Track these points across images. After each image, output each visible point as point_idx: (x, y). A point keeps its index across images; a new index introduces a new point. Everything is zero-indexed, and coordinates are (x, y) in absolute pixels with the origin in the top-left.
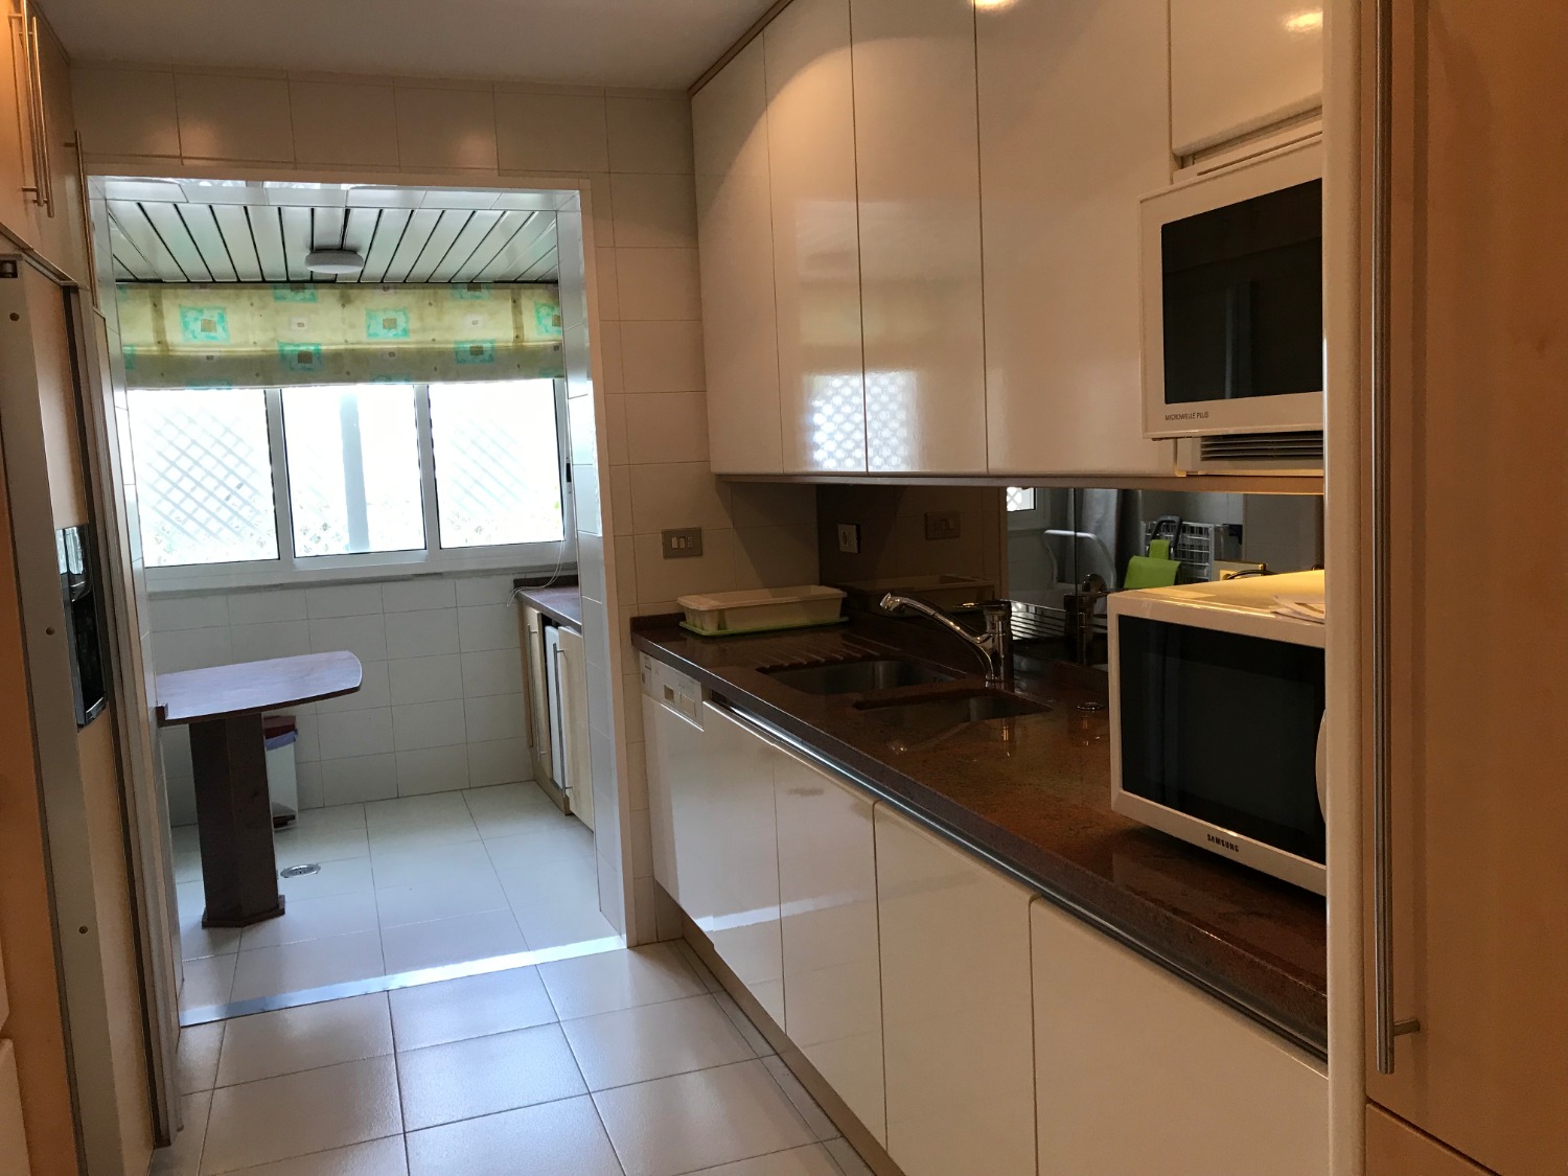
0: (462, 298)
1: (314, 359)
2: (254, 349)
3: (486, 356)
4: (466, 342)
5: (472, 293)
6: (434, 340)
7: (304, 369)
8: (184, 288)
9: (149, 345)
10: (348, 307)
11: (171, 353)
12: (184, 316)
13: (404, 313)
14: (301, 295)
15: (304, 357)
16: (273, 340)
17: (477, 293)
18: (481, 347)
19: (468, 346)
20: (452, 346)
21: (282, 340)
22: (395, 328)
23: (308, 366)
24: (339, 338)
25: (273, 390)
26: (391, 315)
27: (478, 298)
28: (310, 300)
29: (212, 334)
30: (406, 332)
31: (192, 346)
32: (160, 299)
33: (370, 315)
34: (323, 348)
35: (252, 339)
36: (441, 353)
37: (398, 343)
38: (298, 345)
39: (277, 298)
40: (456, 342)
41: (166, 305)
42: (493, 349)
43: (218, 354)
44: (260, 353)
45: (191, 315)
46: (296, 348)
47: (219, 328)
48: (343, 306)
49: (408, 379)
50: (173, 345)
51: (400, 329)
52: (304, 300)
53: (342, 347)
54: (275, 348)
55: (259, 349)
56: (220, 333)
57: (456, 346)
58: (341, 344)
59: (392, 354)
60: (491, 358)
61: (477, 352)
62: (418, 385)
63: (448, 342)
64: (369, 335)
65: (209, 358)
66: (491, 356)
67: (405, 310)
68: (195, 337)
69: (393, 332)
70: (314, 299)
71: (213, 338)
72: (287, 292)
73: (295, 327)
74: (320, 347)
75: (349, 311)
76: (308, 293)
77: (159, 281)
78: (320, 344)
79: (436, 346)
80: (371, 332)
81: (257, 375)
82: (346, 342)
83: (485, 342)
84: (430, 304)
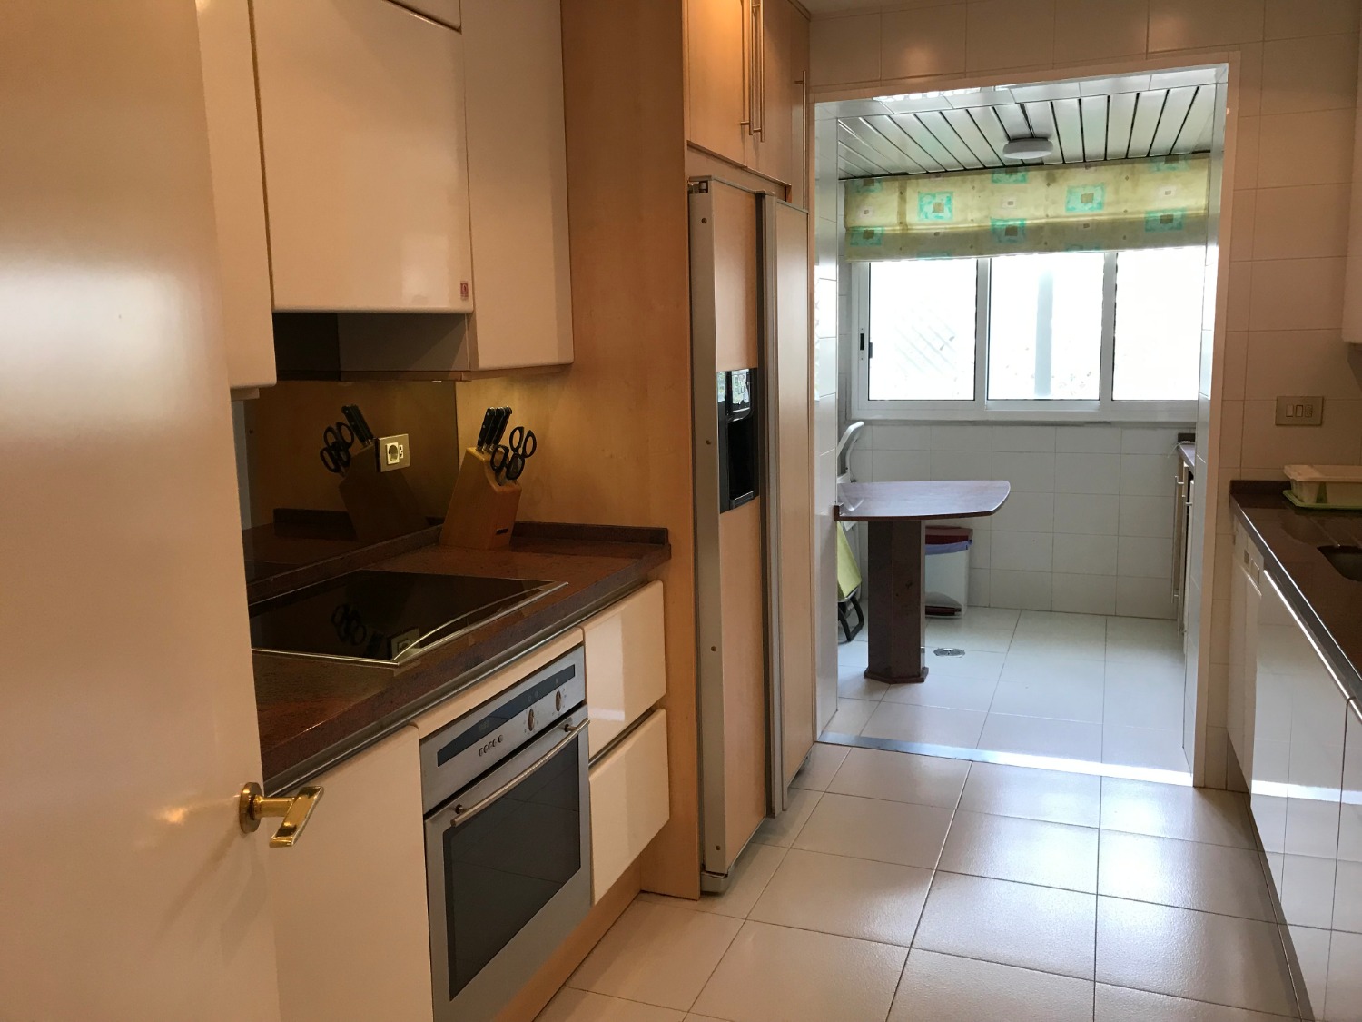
0: (1158, 170)
1: (1019, 233)
2: (971, 225)
3: (1175, 223)
4: (1157, 211)
5: (1168, 165)
6: (1126, 211)
7: (1009, 240)
8: (924, 178)
9: (893, 226)
10: (1053, 185)
11: (909, 231)
12: (921, 200)
13: (1103, 189)
14: (1014, 177)
15: (1011, 231)
16: (986, 217)
17: (1174, 165)
18: (1172, 216)
19: (1160, 215)
20: (1143, 216)
21: (993, 217)
22: (1091, 202)
23: (1013, 238)
24: (1040, 213)
25: (985, 260)
26: (1089, 190)
27: (1174, 169)
28: (1022, 181)
29: (940, 215)
30: (1101, 205)
31: (924, 225)
32: (905, 189)
33: (1070, 192)
34: (1028, 222)
35: (970, 217)
36: (1132, 223)
37: (1093, 216)
38: (1007, 221)
39: (994, 181)
40: (1147, 213)
41: (910, 192)
42: (1183, 217)
43: (943, 230)
44: (977, 229)
45: (927, 199)
46: (1005, 223)
47: (946, 209)
48: (1048, 185)
49: (1098, 247)
50: (910, 225)
51: (1095, 202)
52: (1016, 181)
53: (1044, 221)
54: (988, 224)
55: (975, 225)
56: (946, 214)
57: (1147, 216)
58: (1043, 218)
59: (1086, 226)
60: (1180, 226)
61: (1167, 220)
62: (1107, 253)
63: (1139, 212)
64: (1068, 209)
65: (936, 234)
66: (1180, 224)
67: (1103, 186)
68: (927, 217)
69: (1090, 205)
70: (1024, 180)
71: (941, 218)
72: (1002, 176)
73: (1005, 205)
74: (1025, 222)
75: (1054, 189)
76: (1019, 175)
77: (906, 174)
78: (1025, 219)
79: (1128, 216)
80: (1070, 207)
81: (971, 247)
82: (1047, 216)
83: (1175, 210)
84: (1127, 178)
